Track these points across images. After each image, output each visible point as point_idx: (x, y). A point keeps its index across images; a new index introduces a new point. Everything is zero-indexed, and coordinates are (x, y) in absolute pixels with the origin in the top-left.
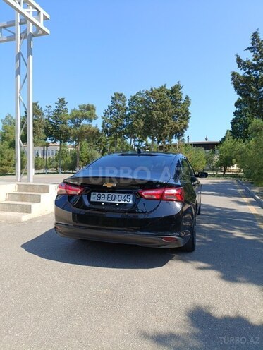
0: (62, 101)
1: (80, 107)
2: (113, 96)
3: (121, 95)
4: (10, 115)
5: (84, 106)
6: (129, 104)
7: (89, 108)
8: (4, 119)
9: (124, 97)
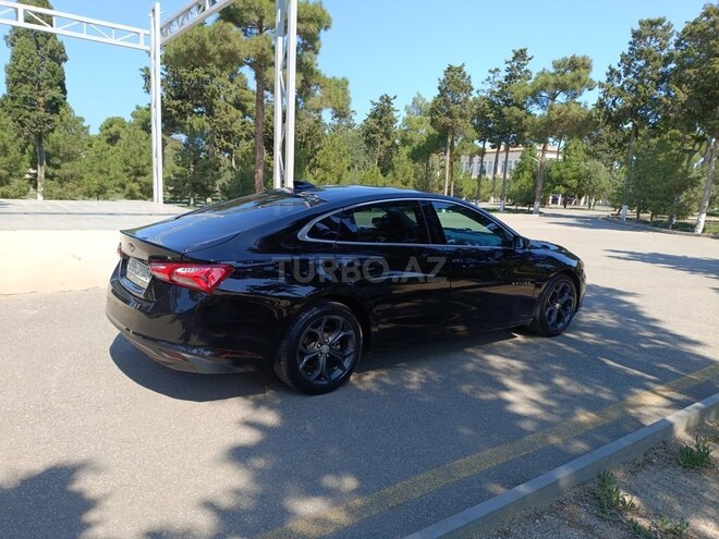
0: (520, 55)
1: (557, 65)
2: (637, 27)
3: (659, 22)
4: (419, 95)
5: (565, 60)
6: (676, 45)
7: (574, 64)
8: (410, 104)
9: (669, 27)
